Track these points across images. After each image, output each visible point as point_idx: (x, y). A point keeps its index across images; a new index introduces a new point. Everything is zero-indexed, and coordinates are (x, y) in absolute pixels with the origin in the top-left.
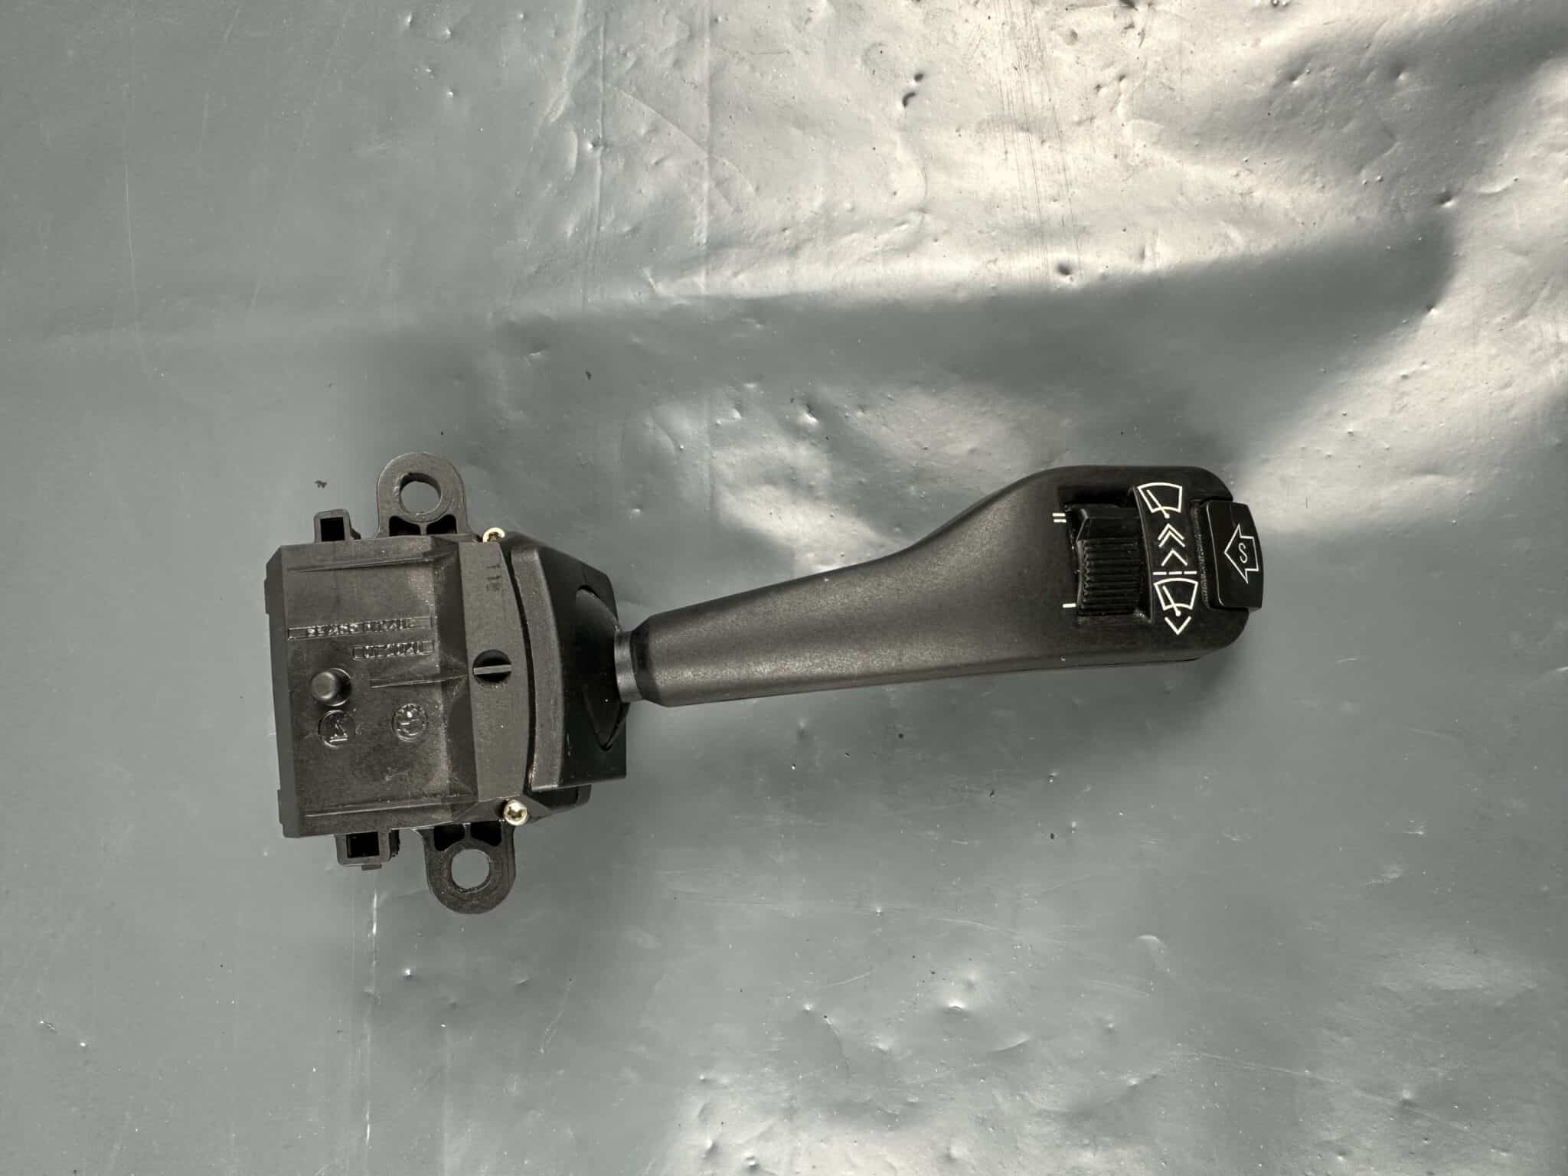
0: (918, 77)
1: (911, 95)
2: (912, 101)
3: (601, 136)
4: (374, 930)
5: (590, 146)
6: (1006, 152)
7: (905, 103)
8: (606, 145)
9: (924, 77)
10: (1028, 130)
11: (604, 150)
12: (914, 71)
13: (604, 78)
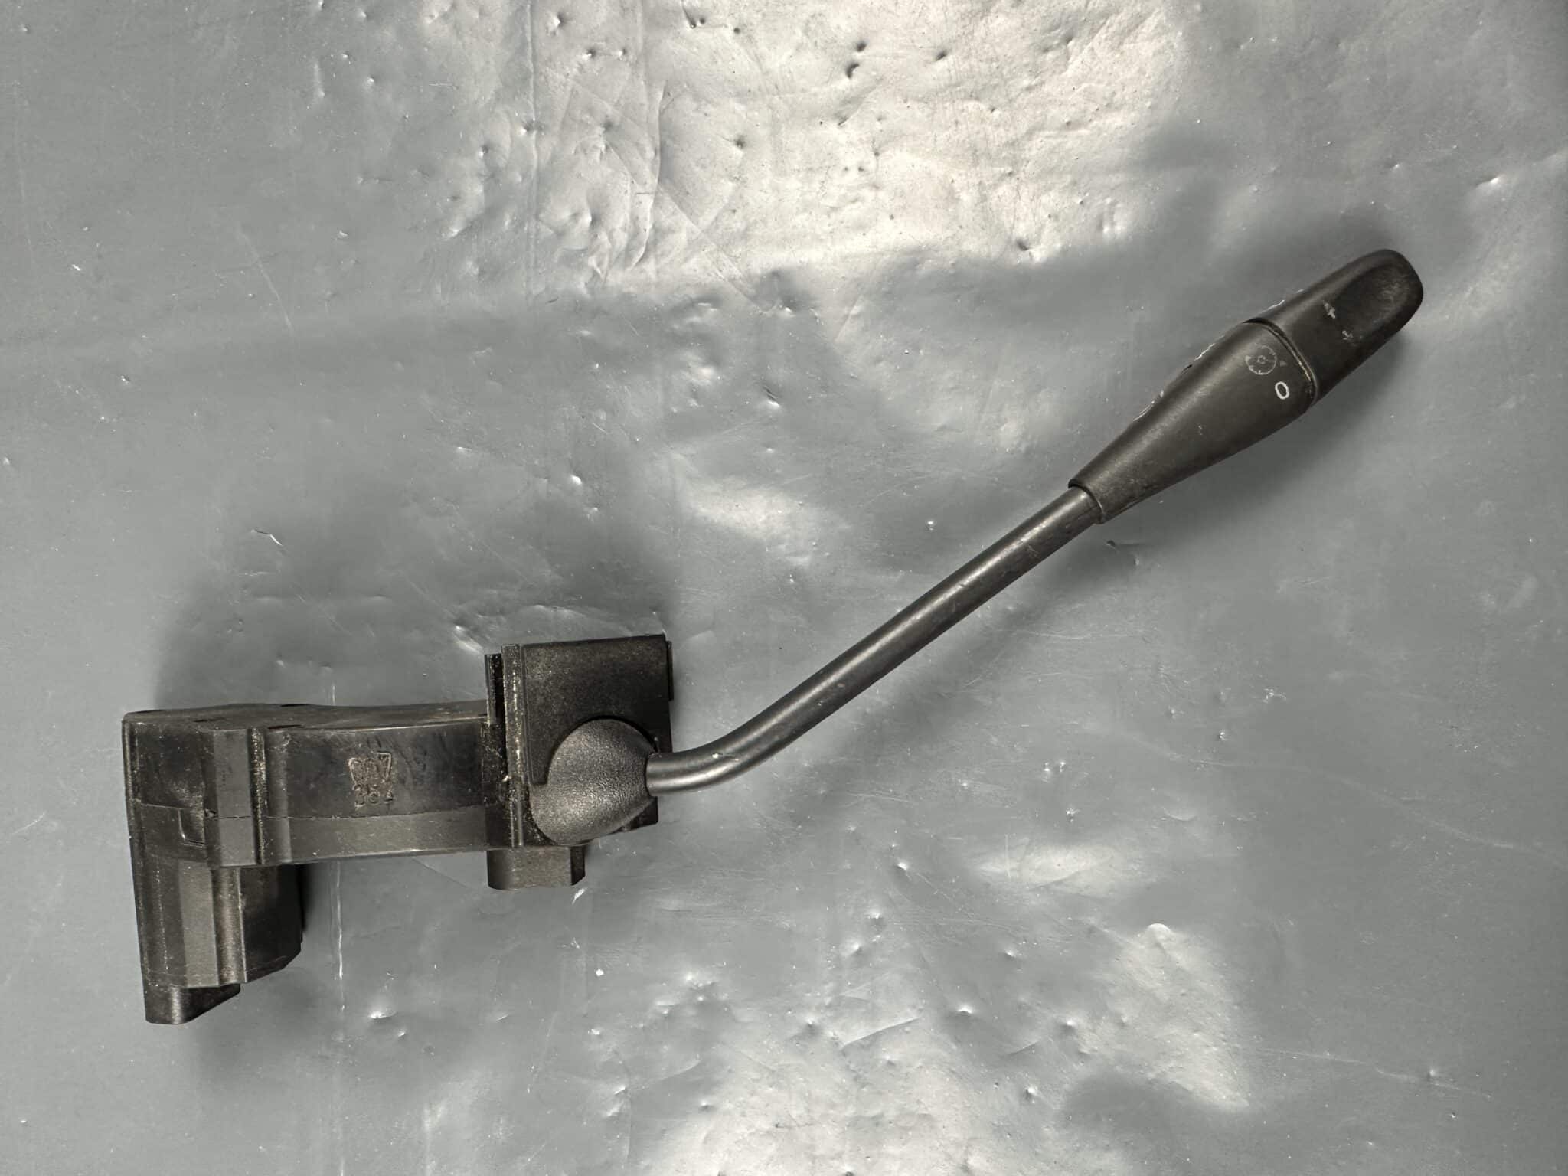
0: (861, 47)
1: (854, 66)
2: (855, 71)
3: (534, 119)
4: (341, 974)
5: (523, 131)
6: (957, 123)
7: (849, 74)
8: (540, 129)
9: (867, 47)
10: (978, 99)
11: (539, 137)
12: (856, 39)
13: (535, 59)
